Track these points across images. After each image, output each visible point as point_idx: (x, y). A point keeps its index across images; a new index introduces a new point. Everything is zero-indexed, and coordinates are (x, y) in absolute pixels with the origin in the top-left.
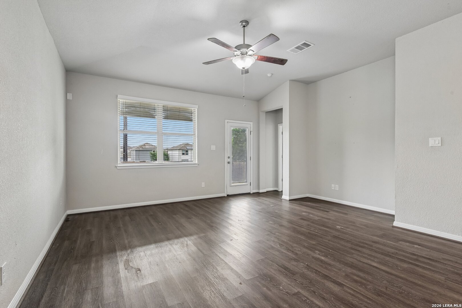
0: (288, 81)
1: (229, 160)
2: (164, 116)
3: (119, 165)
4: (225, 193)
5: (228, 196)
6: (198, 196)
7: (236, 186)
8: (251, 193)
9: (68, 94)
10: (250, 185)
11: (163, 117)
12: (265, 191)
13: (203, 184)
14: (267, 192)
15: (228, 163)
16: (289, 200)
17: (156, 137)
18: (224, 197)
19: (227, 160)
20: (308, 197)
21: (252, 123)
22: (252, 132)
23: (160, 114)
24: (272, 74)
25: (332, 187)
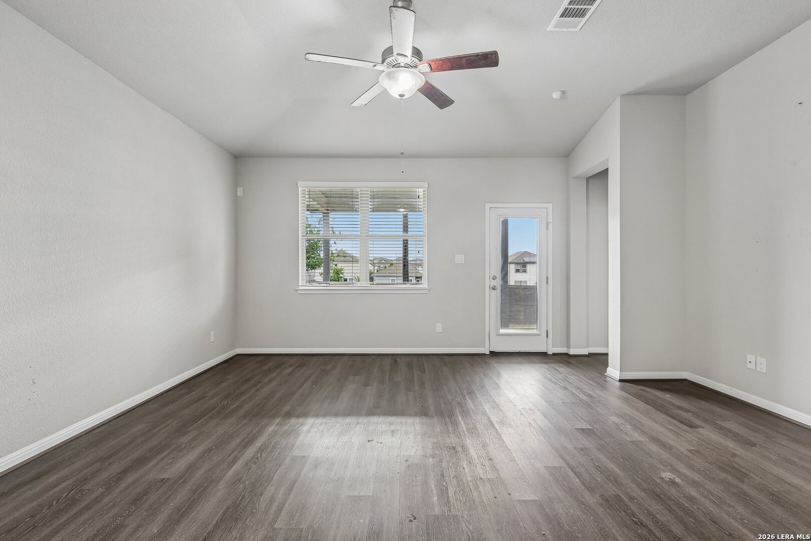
0: (619, 99)
1: (494, 283)
2: (372, 207)
3: (300, 288)
4: (485, 347)
5: (493, 354)
6: (429, 348)
7: (510, 335)
8: (550, 352)
9: (238, 189)
10: (547, 336)
11: (370, 210)
12: (585, 352)
13: (439, 328)
14: (590, 355)
15: (494, 289)
16: (620, 381)
17: (359, 242)
18: (484, 355)
19: (488, 282)
20: (685, 380)
21: (550, 206)
22: (550, 226)
23: (365, 205)
24: (563, 92)
25: (748, 362)
